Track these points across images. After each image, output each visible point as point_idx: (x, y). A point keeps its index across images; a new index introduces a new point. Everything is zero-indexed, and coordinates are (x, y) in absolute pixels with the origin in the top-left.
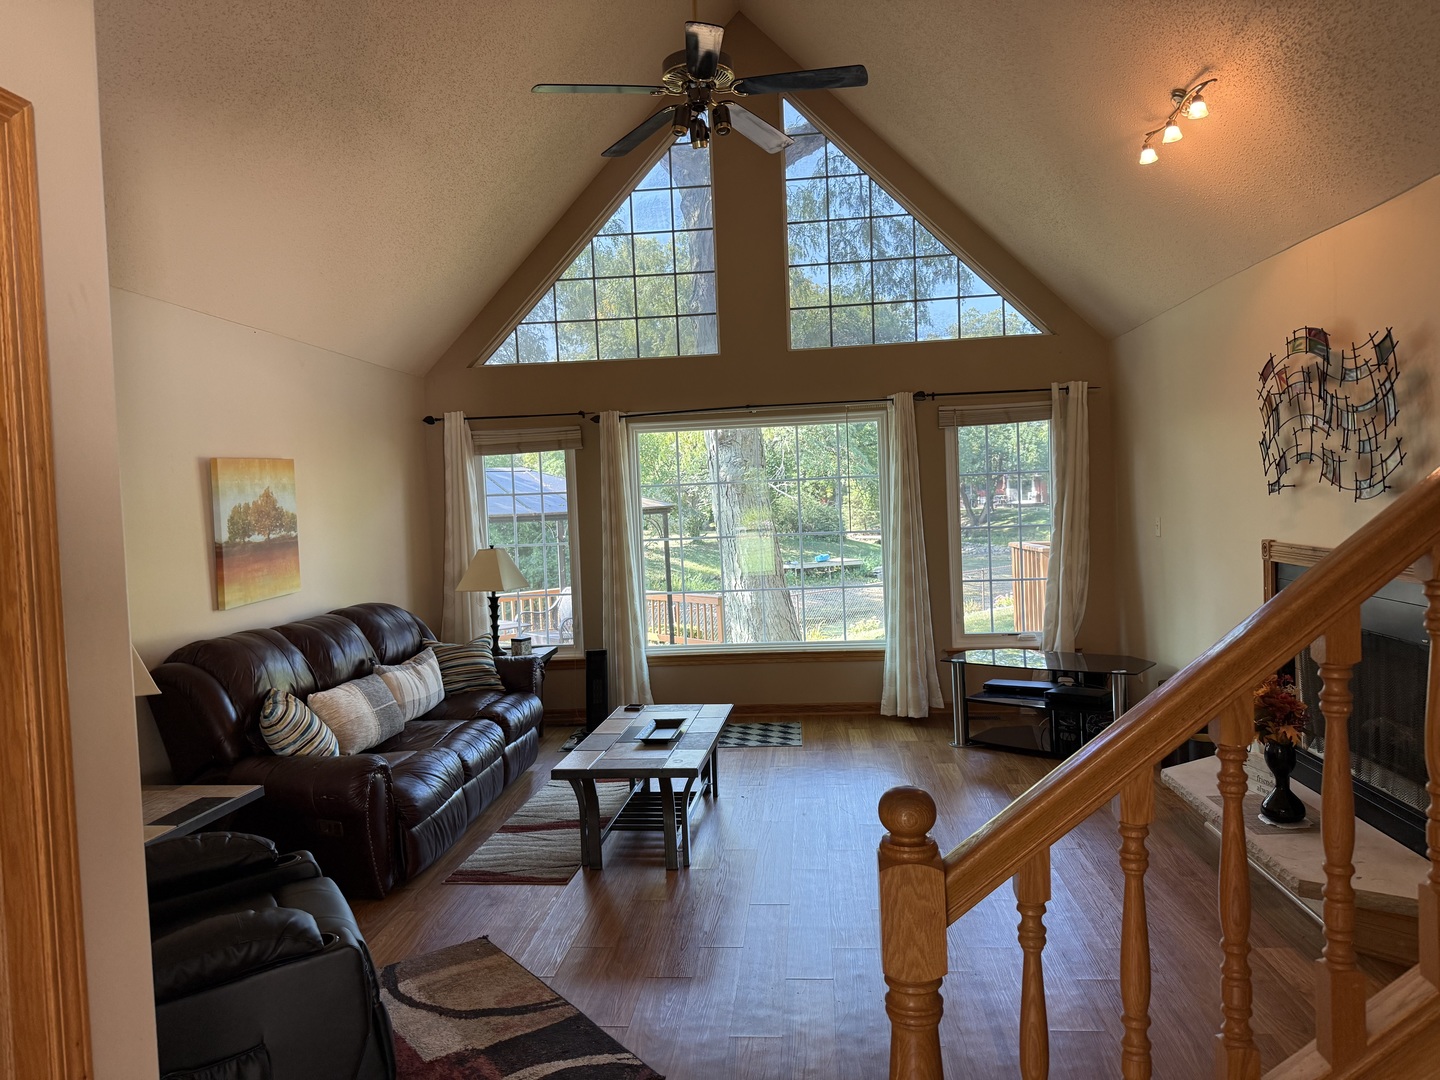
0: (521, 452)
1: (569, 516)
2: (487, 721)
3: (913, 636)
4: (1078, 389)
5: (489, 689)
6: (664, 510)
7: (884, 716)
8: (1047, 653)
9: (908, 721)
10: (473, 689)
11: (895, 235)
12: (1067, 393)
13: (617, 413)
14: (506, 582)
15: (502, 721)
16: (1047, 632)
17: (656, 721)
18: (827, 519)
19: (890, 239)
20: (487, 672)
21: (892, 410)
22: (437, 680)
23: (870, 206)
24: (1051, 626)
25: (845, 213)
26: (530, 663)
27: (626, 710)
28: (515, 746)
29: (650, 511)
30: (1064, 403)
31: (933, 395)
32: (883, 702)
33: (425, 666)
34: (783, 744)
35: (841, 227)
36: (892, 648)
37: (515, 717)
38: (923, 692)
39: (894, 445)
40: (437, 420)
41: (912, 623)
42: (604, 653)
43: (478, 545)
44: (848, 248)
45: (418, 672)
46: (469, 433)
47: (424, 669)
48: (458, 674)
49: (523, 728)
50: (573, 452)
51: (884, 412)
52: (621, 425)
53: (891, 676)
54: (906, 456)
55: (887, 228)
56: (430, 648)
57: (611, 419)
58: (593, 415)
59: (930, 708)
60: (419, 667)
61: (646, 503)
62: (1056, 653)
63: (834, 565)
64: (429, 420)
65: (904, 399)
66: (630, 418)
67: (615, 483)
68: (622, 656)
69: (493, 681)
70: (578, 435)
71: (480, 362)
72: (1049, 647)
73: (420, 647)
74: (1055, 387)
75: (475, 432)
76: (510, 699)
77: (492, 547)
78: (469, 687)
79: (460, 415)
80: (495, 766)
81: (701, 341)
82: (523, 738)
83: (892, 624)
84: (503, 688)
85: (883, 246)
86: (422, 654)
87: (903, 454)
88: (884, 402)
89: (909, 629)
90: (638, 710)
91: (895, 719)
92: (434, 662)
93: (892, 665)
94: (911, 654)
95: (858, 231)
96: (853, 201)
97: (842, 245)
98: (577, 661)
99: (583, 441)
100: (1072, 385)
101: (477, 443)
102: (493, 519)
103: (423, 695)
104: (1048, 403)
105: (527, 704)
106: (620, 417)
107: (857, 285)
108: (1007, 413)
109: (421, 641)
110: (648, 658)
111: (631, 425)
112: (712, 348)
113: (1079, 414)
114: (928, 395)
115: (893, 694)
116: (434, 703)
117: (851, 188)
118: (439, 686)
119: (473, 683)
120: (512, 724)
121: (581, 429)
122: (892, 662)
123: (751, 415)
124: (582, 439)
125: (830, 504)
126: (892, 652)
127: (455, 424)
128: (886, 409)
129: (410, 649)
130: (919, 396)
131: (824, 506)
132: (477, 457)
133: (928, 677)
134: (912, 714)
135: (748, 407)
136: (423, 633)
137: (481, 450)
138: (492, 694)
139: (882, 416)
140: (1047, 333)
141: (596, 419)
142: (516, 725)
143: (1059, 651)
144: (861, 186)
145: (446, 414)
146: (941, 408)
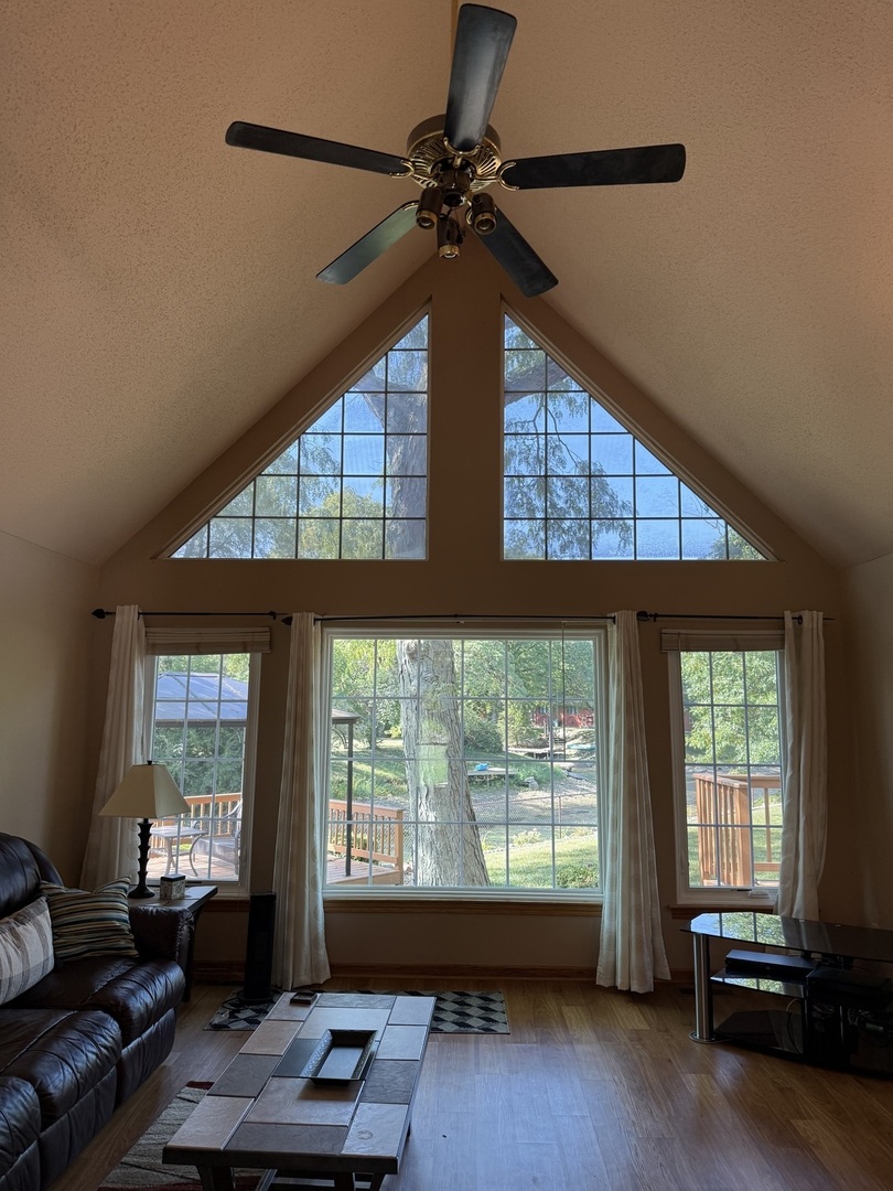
0: (200, 653)
1: (248, 723)
2: (100, 1013)
3: (638, 891)
4: (813, 620)
5: (117, 956)
6: (350, 721)
7: (601, 987)
8: (783, 918)
9: (631, 997)
10: (96, 954)
11: (566, 490)
12: (800, 624)
13: (312, 616)
14: (161, 807)
15: (121, 1013)
16: (784, 890)
17: (333, 1032)
18: (487, 733)
19: (561, 493)
20: (118, 931)
21: (613, 630)
22: (44, 945)
23: (546, 465)
24: (789, 883)
25: (524, 470)
26: (176, 916)
27: (293, 1002)
28: (139, 1044)
29: (338, 721)
30: (798, 635)
31: (656, 616)
32: (600, 969)
33: (30, 927)
34: (487, 1031)
35: (519, 481)
36: (611, 903)
37: (141, 1001)
38: (648, 960)
39: (616, 666)
40: (108, 613)
41: (637, 875)
42: (274, 897)
43: (138, 759)
44: (525, 500)
45: (16, 936)
46: (144, 629)
47: (28, 932)
48: (78, 933)
49: (152, 1015)
50: (259, 656)
51: (602, 631)
52: (316, 629)
53: (610, 938)
54: (629, 679)
55: (559, 484)
56: (44, 899)
57: (304, 621)
58: (285, 617)
59: (655, 978)
60: (20, 929)
61: (336, 713)
62: (796, 920)
63: (492, 774)
64: (100, 614)
65: (628, 617)
66: (327, 622)
67: (303, 693)
68: (294, 900)
69: (123, 943)
70: (266, 638)
71: (165, 554)
72: (787, 908)
73: (31, 896)
74: (788, 615)
75: (150, 629)
76: (141, 973)
77: (150, 763)
78: (90, 951)
79: (133, 611)
80: (103, 1085)
81: (409, 547)
82: (152, 1029)
83: (612, 874)
84: (135, 952)
85: (556, 499)
86: (30, 909)
87: (626, 679)
88: (602, 621)
89: (633, 882)
90: (308, 1003)
91: (613, 990)
92: (45, 920)
93: (612, 923)
94: (634, 912)
95: (534, 486)
96: (531, 460)
97: (519, 496)
98: (241, 902)
99: (271, 644)
100: (806, 615)
101: (151, 641)
102: (159, 724)
103: (18, 969)
104: (779, 632)
105: (163, 980)
106: (315, 620)
107: (530, 530)
108: (735, 640)
109: (38, 884)
110: (325, 902)
111: (327, 630)
112: (419, 553)
113: (815, 646)
114: (651, 615)
115: (612, 959)
116: (34, 979)
117: (529, 450)
118: (46, 953)
119: (96, 946)
120: (135, 1016)
121: (271, 631)
122: (611, 921)
123: (458, 625)
124: (271, 642)
125: (490, 719)
126: (611, 909)
127: (127, 619)
128: (605, 628)
129: (18, 897)
130: (642, 615)
131: (485, 721)
132: (149, 657)
133: (653, 942)
134: (635, 988)
135: (456, 616)
136: (44, 873)
137: (154, 649)
138: (118, 964)
139: (599, 635)
140: (772, 558)
141: (288, 621)
142: (141, 1016)
143: (801, 917)
144: (539, 448)
145: (118, 607)
146: (664, 631)
